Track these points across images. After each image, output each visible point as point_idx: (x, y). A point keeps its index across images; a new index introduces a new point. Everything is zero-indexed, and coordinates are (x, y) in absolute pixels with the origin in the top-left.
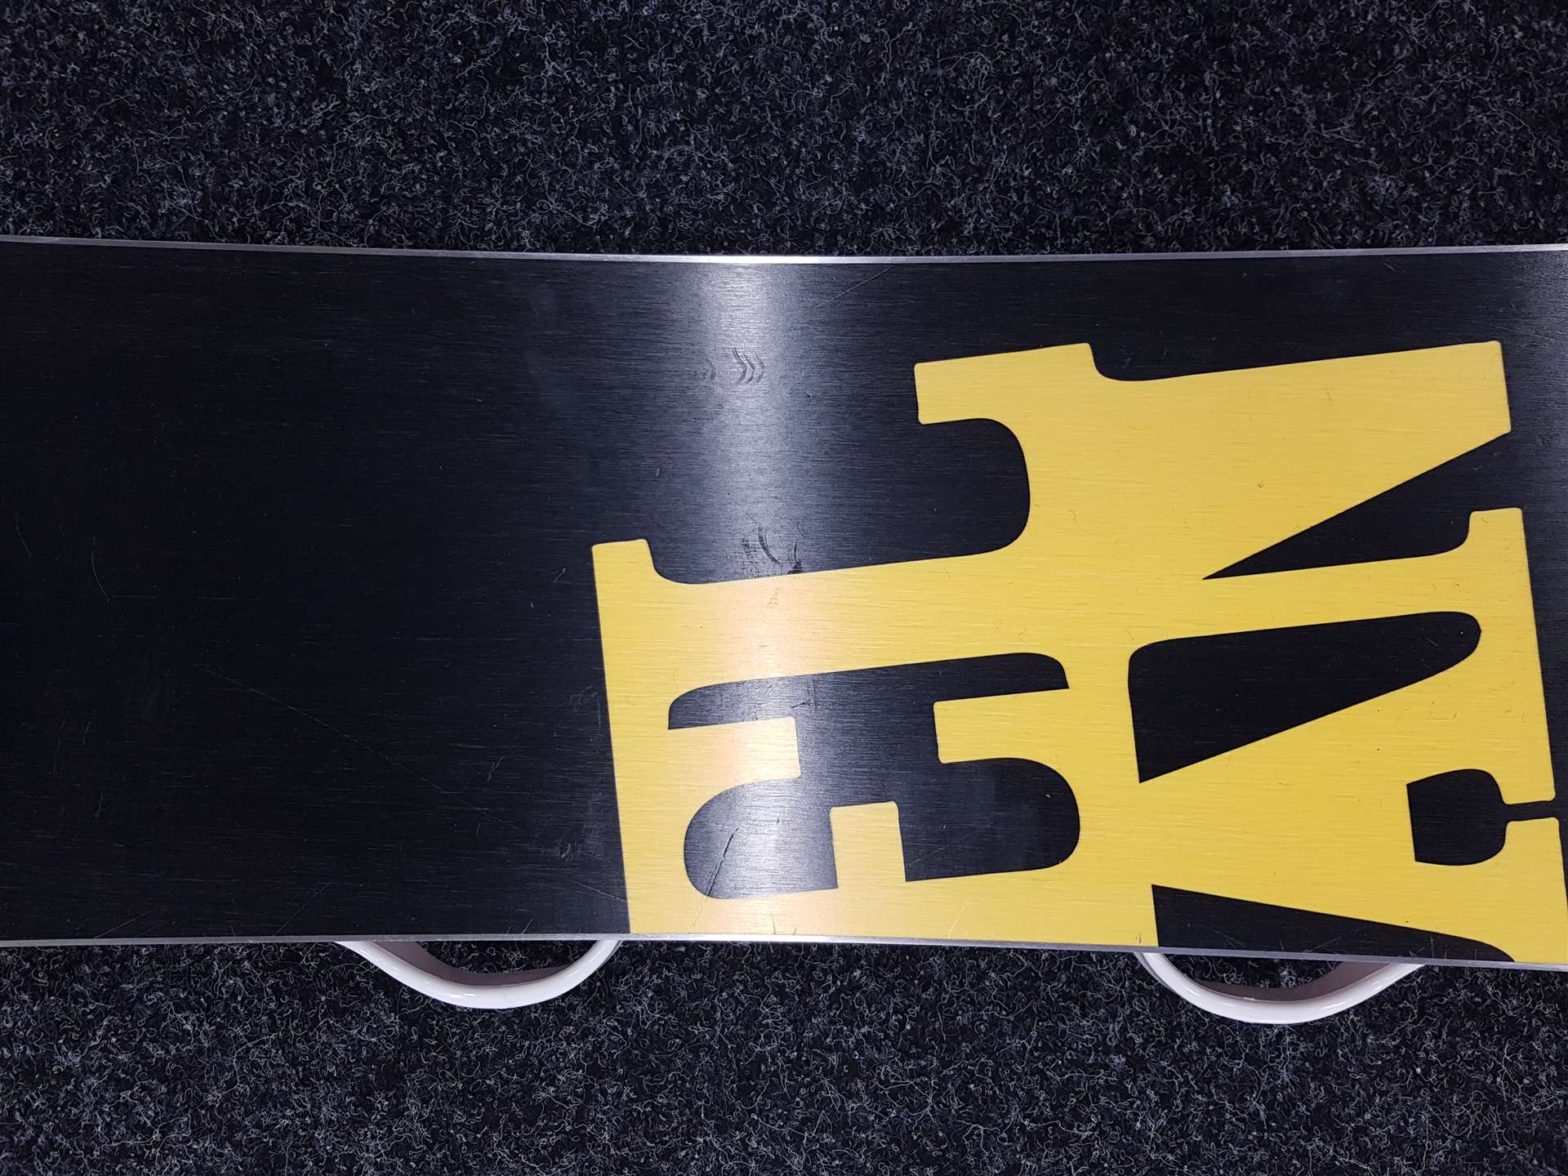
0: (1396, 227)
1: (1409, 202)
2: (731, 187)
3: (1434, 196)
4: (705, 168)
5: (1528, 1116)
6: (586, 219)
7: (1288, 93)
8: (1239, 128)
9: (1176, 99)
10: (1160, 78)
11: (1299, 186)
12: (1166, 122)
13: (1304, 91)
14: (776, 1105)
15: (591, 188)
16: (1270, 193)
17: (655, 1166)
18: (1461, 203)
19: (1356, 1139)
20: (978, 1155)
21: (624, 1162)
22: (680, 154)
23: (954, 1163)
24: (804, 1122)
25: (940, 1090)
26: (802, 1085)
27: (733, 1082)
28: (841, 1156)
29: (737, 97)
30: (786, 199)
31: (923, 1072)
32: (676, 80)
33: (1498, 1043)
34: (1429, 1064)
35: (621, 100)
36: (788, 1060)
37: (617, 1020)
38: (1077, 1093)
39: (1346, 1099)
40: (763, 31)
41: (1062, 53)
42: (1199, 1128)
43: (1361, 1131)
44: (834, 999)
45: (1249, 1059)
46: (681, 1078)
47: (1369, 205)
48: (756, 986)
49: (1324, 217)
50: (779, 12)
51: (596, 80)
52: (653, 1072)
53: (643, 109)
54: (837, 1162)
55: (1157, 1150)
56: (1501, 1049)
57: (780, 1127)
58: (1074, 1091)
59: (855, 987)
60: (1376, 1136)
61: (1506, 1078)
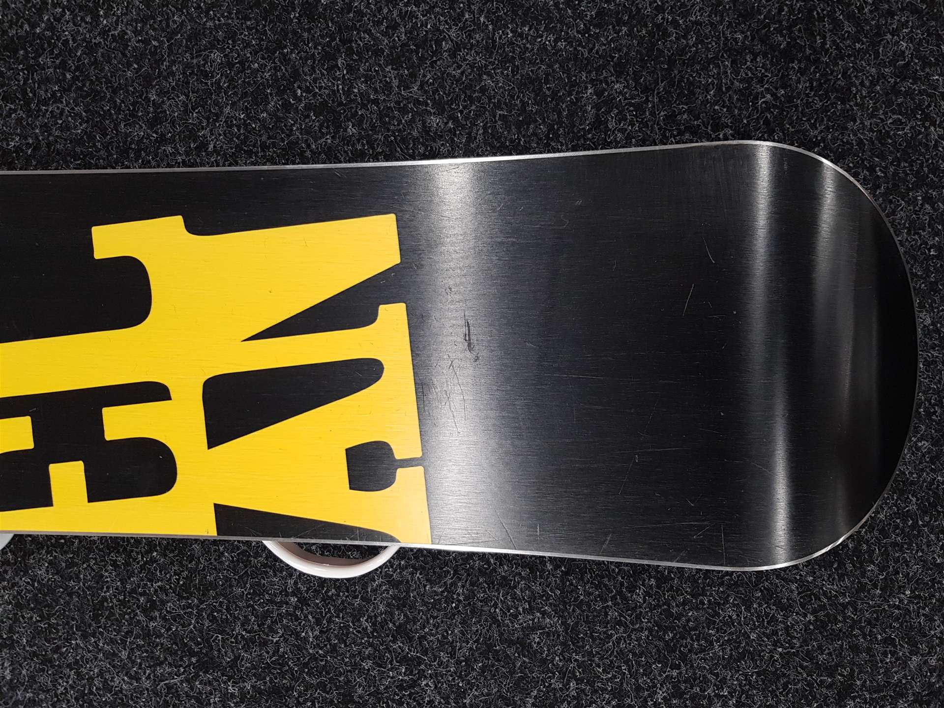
0: (442, 145)
1: (450, 130)
2: (84, 125)
3: (463, 127)
4: (71, 116)
5: (513, 630)
6: (8, 145)
7: (383, 70)
8: (356, 91)
9: (323, 74)
10: (314, 63)
11: (390, 123)
12: (317, 88)
13: (392, 69)
14: (113, 624)
15: (11, 128)
16: (373, 127)
17: (50, 656)
18: (478, 131)
19: (421, 642)
20: (219, 651)
21: (35, 654)
22: (58, 108)
23: (206, 655)
24: (127, 633)
25: (199, 616)
26: (126, 613)
27: (90, 612)
28: (147, 651)
29: (87, 77)
30: (114, 132)
31: (189, 606)
32: (55, 68)
33: (498, 591)
34: (460, 601)
35: (26, 80)
36: (119, 600)
37: (30, 579)
38: (271, 617)
39: (415, 620)
40: (101, 40)
41: (261, 50)
42: (336, 636)
43: (422, 638)
44: (142, 568)
45: (362, 599)
46: (63, 609)
47: (427, 133)
48: (102, 561)
49: (403, 140)
50: (109, 30)
51: (13, 69)
52: (49, 606)
53: (39, 85)
54: (145, 654)
55: (314, 648)
56: (499, 594)
57: (115, 635)
58: (270, 617)
59: (153, 560)
60: (431, 641)
61: (501, 610)
